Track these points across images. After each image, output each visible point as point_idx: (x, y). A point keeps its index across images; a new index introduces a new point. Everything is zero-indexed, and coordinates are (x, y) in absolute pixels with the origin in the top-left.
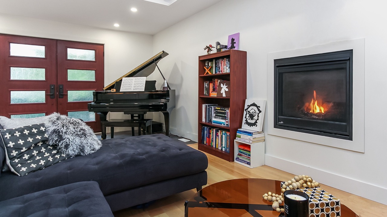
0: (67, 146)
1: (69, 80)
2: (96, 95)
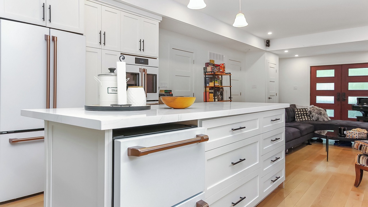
0: (313, 116)
1: (349, 89)
2: (359, 100)
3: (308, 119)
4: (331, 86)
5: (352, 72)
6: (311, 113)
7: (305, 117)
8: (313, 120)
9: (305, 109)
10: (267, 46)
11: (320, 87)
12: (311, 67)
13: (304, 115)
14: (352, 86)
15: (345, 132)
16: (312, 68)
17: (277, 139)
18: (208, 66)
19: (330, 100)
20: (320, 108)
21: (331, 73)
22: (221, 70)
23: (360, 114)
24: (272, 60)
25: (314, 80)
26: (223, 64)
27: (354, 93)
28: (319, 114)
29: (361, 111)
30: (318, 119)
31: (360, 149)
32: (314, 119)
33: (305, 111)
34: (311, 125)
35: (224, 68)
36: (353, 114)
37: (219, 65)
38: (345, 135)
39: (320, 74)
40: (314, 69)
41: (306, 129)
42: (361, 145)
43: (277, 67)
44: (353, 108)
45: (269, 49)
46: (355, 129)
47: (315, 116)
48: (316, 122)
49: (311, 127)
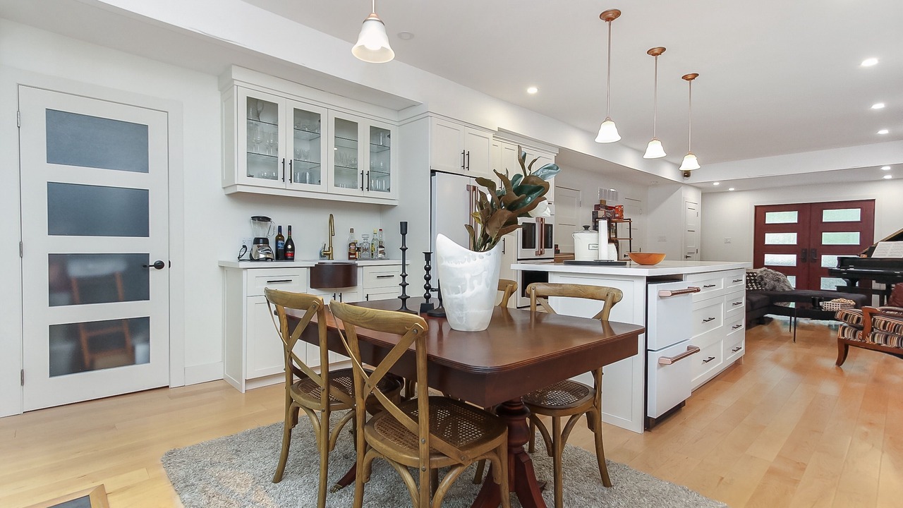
0: (765, 284)
1: (823, 243)
2: (841, 261)
3: (757, 287)
4: (791, 239)
5: (829, 216)
6: (762, 280)
7: (752, 286)
8: (766, 289)
9: (752, 273)
10: (685, 176)
11: (771, 239)
12: (756, 207)
13: (751, 283)
14: (828, 238)
15: (821, 303)
16: (758, 208)
17: (738, 303)
18: (599, 209)
19: (790, 260)
20: (777, 272)
21: (791, 217)
22: (617, 215)
23: (842, 282)
24: (691, 197)
25: (761, 228)
26: (620, 206)
27: (832, 249)
28: (776, 281)
29: (844, 278)
30: (774, 288)
31: (846, 318)
32: (768, 288)
33: (752, 276)
34: (764, 297)
35: (622, 211)
36: (828, 284)
37: (614, 208)
38: (821, 307)
39: (771, 218)
40: (760, 211)
41: (759, 301)
42: (847, 315)
43: (698, 208)
44: (831, 273)
45: (688, 181)
46: (837, 300)
47: (769, 283)
48: (772, 292)
49: (765, 298)
